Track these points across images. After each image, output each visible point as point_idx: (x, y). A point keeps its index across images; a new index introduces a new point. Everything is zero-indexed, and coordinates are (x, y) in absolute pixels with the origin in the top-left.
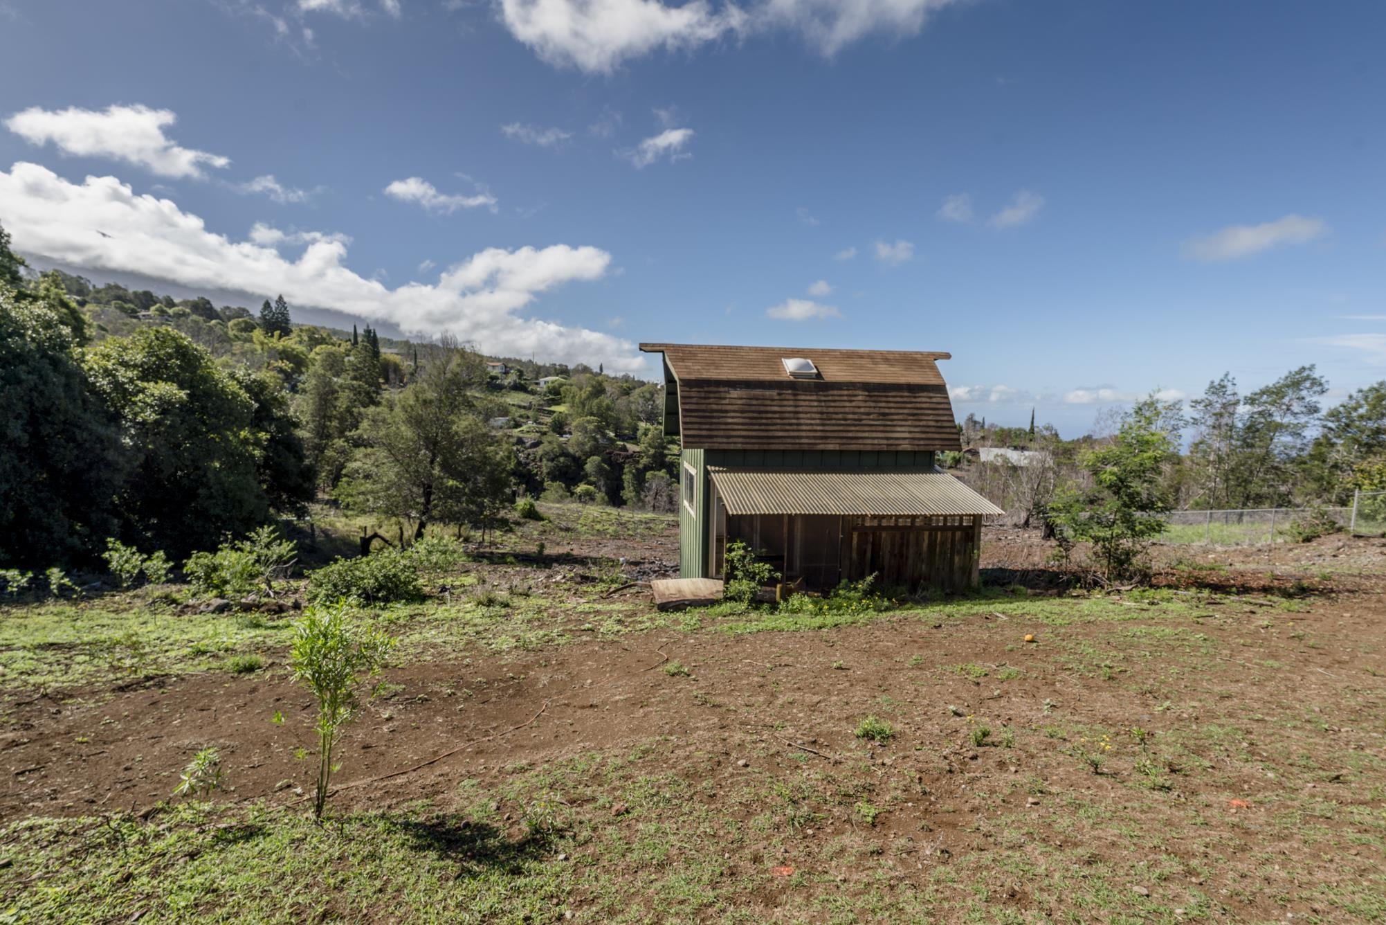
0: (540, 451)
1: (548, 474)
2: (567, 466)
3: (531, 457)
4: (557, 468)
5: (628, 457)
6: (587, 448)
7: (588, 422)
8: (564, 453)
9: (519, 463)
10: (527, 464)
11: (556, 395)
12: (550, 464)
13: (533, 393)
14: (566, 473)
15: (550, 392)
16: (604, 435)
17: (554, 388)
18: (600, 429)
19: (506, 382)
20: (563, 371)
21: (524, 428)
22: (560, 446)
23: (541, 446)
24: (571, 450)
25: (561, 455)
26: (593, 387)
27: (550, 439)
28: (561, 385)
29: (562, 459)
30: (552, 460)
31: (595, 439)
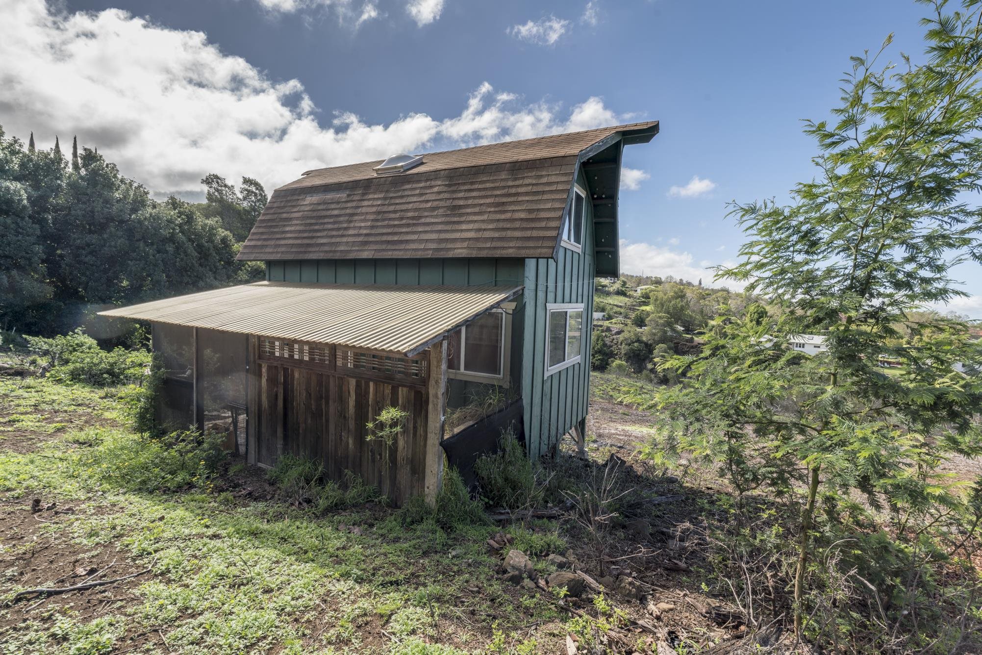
0: (621, 337)
1: (625, 354)
2: (639, 350)
3: (615, 341)
4: (632, 350)
5: (692, 347)
6: (656, 338)
7: (660, 317)
8: (639, 341)
9: (605, 345)
10: (611, 346)
11: (646, 298)
12: (627, 347)
13: (630, 297)
14: (638, 355)
15: (643, 297)
16: (674, 330)
17: (646, 293)
18: (669, 324)
19: (611, 289)
20: (658, 282)
21: (613, 321)
22: (636, 335)
23: (623, 334)
24: (644, 339)
25: (636, 342)
26: (675, 292)
27: (629, 329)
28: (651, 291)
29: (636, 344)
30: (629, 345)
31: (665, 332)
